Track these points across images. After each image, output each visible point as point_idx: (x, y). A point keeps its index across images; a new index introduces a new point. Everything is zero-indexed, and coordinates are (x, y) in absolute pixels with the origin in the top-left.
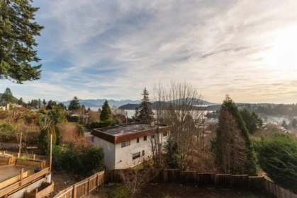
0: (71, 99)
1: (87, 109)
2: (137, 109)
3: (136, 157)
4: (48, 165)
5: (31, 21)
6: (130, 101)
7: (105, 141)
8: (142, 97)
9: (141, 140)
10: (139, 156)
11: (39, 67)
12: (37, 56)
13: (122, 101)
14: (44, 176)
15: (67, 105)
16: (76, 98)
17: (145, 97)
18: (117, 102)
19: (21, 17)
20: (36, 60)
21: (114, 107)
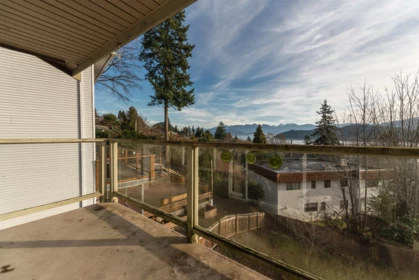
0: (217, 125)
1: (234, 137)
2: (307, 138)
3: (311, 208)
4: (210, 190)
5: (184, 43)
6: (294, 125)
7: (263, 178)
8: (320, 118)
9: (320, 186)
10: (315, 209)
11: (192, 91)
12: (190, 80)
13: (281, 126)
14: (208, 199)
15: (213, 133)
16: (221, 123)
17: (324, 117)
18: (273, 127)
19: (177, 42)
20: (190, 84)
21: (270, 134)
